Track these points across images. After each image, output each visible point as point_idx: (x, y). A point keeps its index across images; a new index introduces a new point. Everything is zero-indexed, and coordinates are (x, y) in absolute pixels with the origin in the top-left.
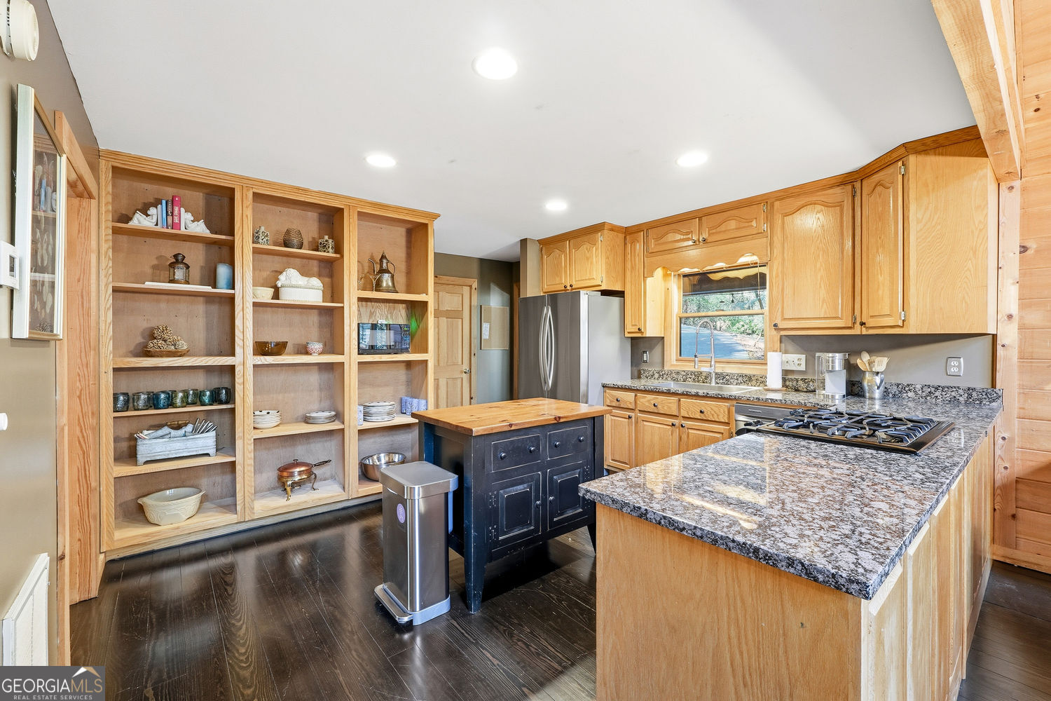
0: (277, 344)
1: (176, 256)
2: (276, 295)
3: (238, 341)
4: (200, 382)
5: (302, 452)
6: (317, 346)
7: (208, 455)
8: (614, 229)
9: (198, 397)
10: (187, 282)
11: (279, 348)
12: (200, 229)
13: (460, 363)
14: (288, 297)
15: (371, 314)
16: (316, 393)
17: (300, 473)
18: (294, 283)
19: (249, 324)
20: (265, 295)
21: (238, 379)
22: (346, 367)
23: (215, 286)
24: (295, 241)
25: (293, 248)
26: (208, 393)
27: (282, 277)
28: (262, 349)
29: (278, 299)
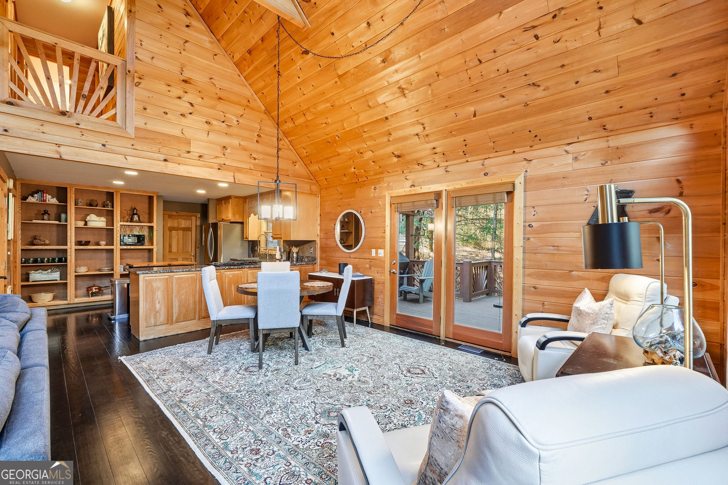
0: (86, 242)
1: (45, 211)
2: (86, 224)
3: (69, 240)
4: (54, 255)
5: (98, 282)
6: (103, 243)
7: (57, 280)
8: (236, 197)
9: (53, 260)
10: (49, 220)
11: (87, 243)
12: (54, 201)
13: (190, 251)
14: (91, 224)
15: (131, 231)
16: (105, 261)
17: (95, 289)
18: (93, 219)
19: (73, 234)
20: (81, 224)
21: (69, 254)
22: (115, 250)
23: (60, 221)
24: (94, 204)
25: (93, 206)
26: (57, 259)
27: (88, 217)
28: (79, 243)
29: (86, 225)
